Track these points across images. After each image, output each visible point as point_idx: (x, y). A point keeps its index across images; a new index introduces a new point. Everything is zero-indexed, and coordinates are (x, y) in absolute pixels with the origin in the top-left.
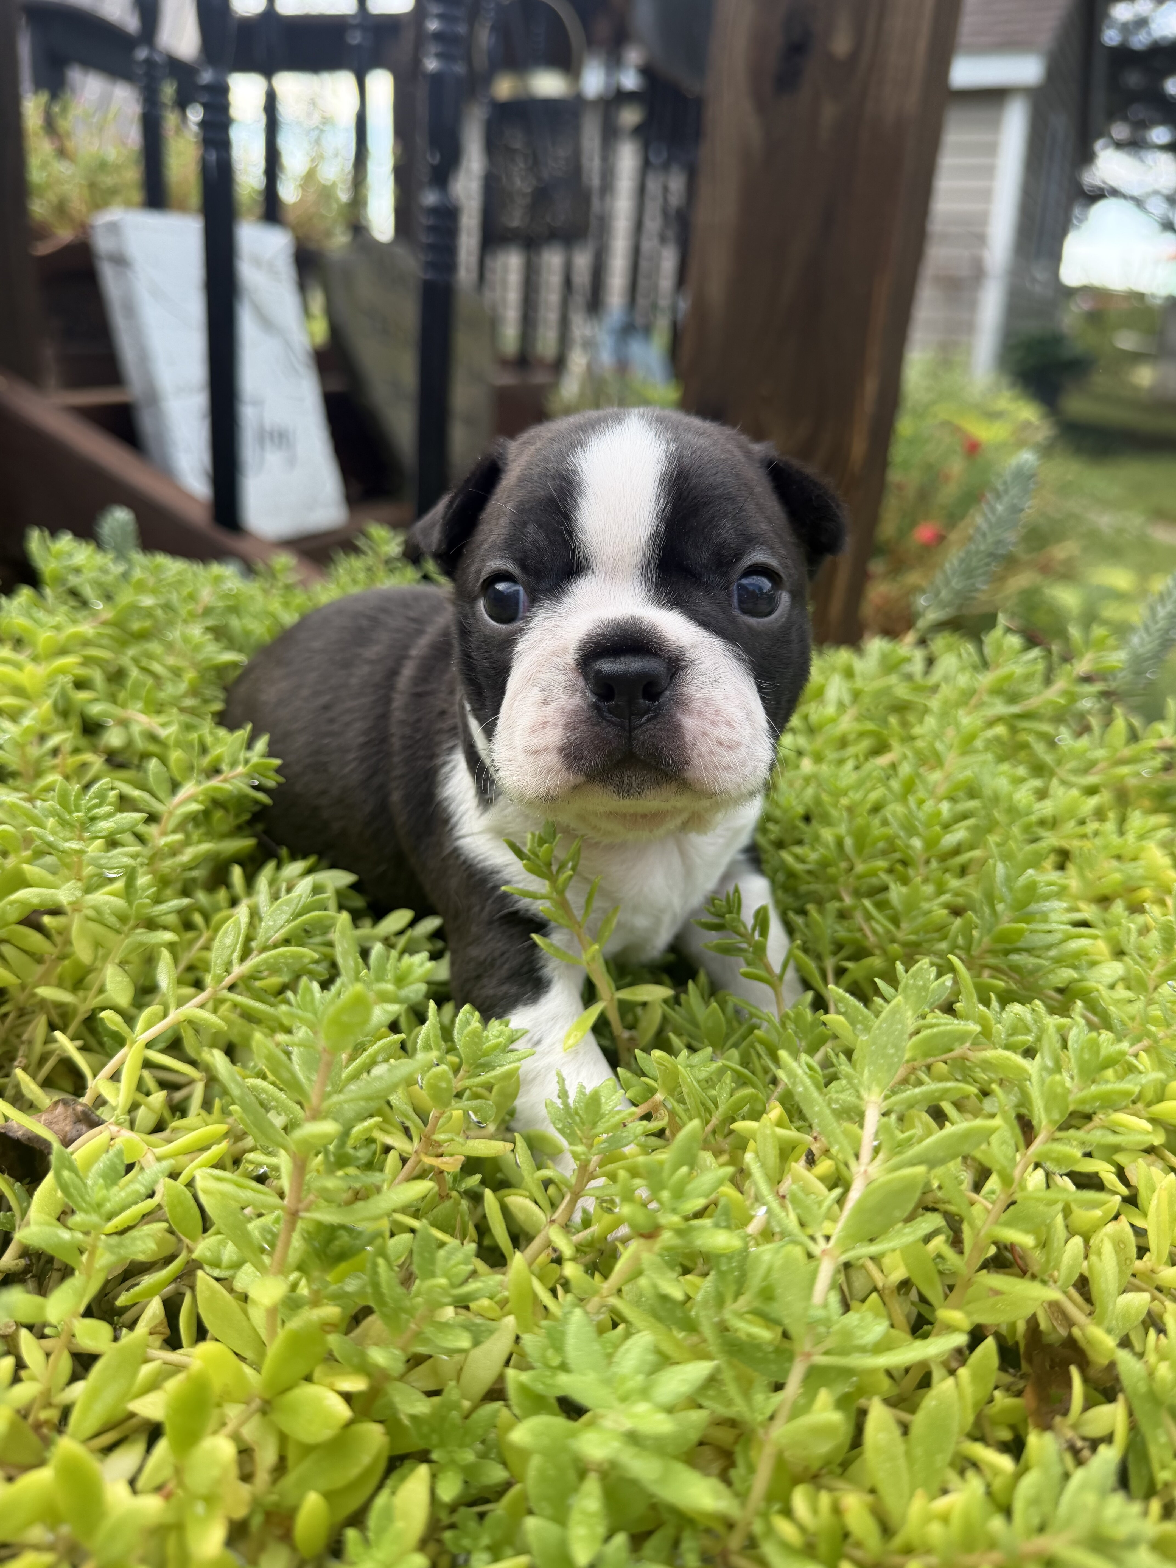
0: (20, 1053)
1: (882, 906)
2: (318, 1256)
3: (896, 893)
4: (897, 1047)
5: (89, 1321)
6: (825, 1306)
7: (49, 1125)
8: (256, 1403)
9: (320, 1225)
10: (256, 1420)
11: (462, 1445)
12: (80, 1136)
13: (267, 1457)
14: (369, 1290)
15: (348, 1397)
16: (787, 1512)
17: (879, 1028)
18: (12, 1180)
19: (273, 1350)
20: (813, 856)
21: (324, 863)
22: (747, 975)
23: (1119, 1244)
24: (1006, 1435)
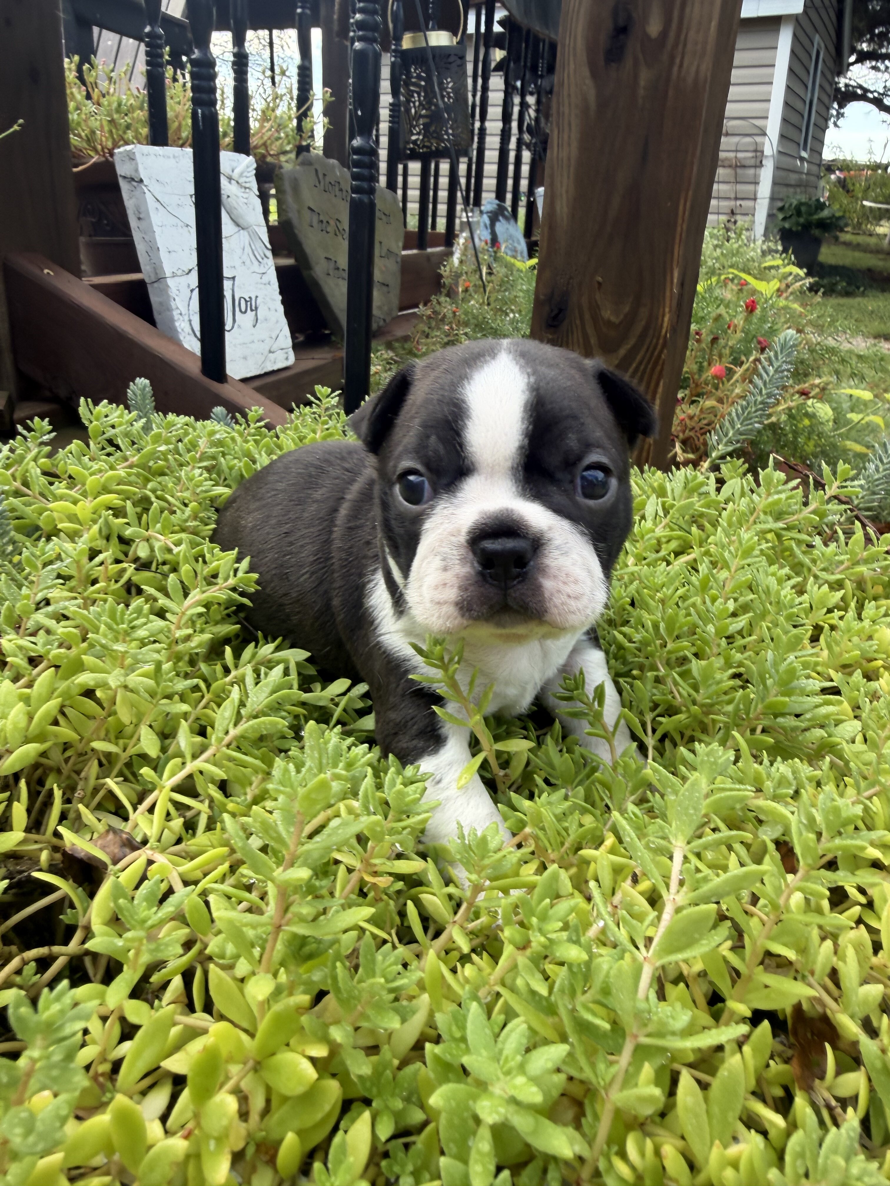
0: (79, 787)
1: (685, 675)
2: (295, 957)
3: (696, 666)
4: (695, 809)
5: (134, 1002)
6: (647, 999)
7: (103, 848)
8: (251, 1063)
9: (295, 936)
10: (250, 1075)
11: (393, 1095)
12: (125, 856)
13: (258, 1103)
14: (329, 981)
15: (313, 1060)
16: (623, 1155)
17: (683, 795)
18: (76, 885)
19: (263, 1026)
20: (637, 637)
21: (287, 643)
22: (589, 734)
23: (858, 947)
24: (779, 1092)
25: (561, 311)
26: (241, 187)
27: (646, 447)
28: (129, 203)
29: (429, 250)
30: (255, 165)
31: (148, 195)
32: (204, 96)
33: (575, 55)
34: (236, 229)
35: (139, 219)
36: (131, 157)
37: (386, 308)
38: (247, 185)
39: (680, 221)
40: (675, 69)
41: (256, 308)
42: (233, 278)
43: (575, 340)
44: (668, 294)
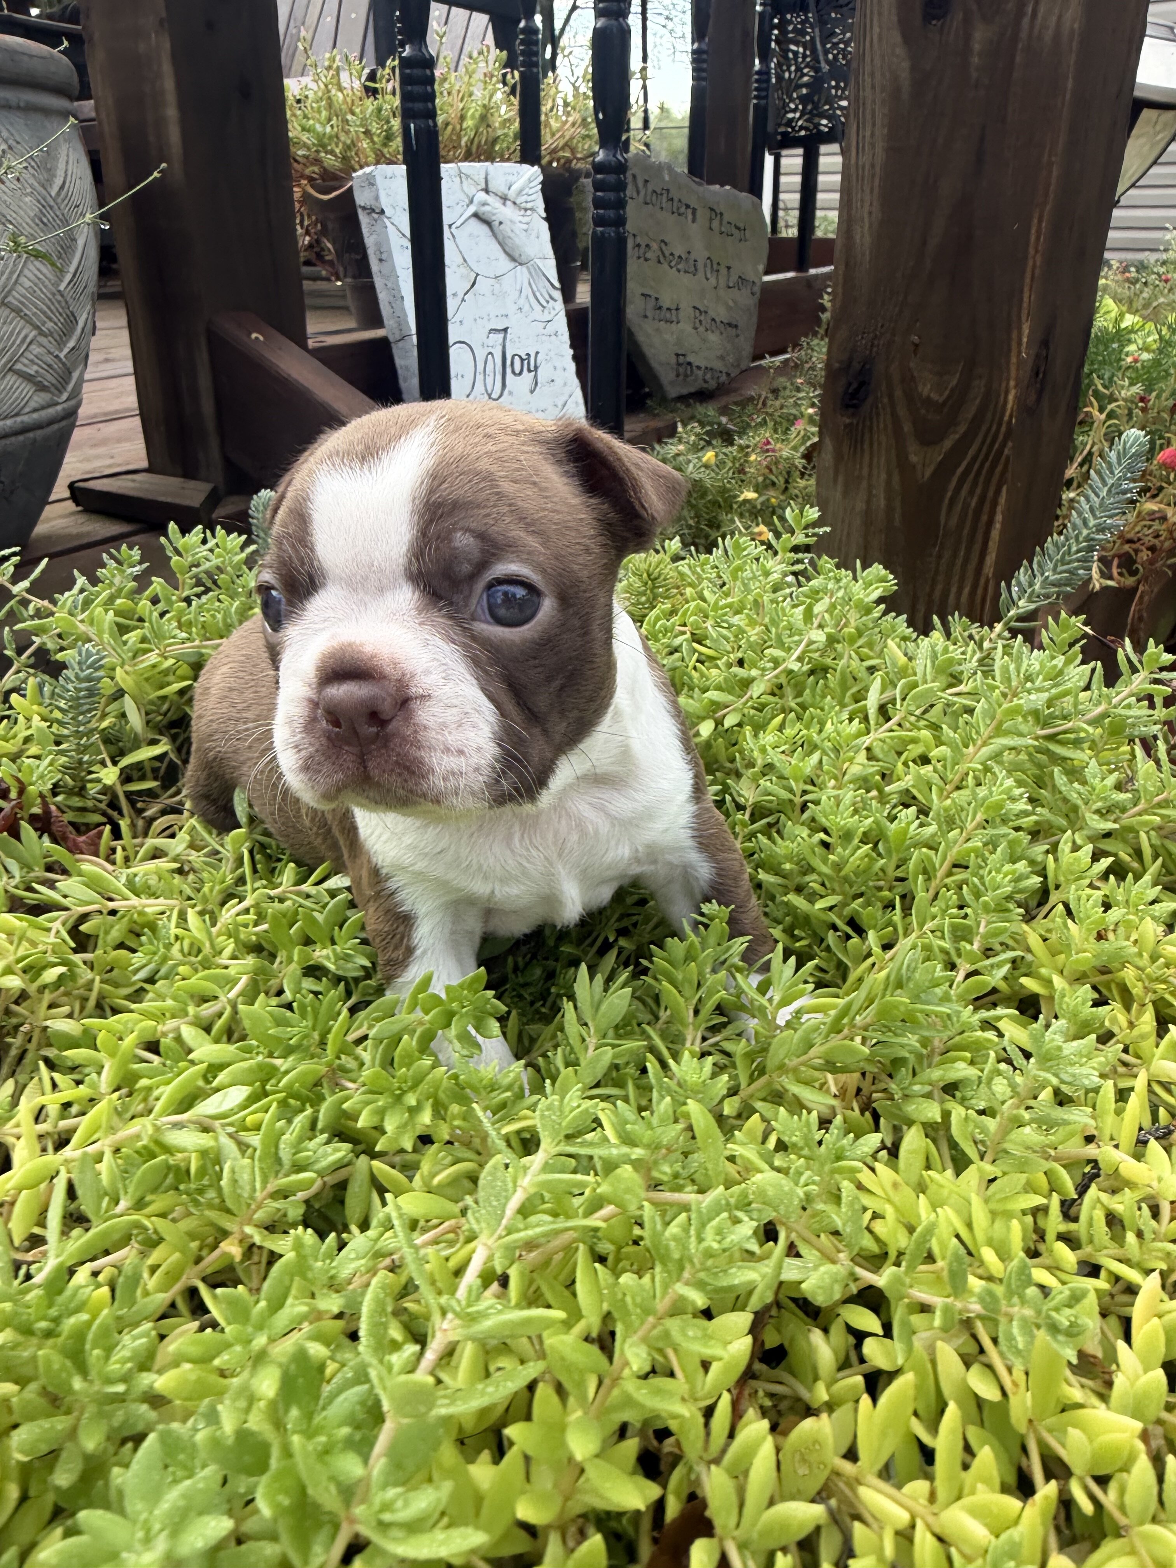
25: (862, 384)
26: (520, 209)
27: (982, 581)
28: (369, 241)
29: (813, 271)
30: (541, 178)
31: (391, 229)
32: (419, 106)
33: (880, 14)
34: (512, 265)
35: (381, 260)
36: (370, 181)
37: (731, 359)
38: (529, 205)
39: (1031, 251)
40: (1026, 21)
41: (536, 368)
42: (505, 330)
43: (882, 426)
44: (1014, 360)
